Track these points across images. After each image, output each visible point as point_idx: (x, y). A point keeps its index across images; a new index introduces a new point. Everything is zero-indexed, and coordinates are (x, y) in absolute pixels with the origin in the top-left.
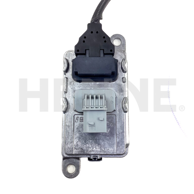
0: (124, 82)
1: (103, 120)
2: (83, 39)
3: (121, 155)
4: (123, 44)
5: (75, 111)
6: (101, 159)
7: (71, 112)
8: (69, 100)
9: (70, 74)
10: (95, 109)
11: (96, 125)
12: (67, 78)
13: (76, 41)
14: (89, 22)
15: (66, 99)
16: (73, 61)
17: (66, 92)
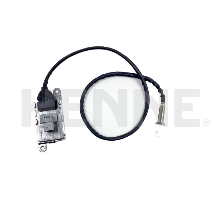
0: (60, 109)
1: (51, 125)
2: (40, 94)
3: (62, 139)
4: (60, 92)
5: (41, 124)
6: (55, 142)
7: (39, 124)
8: (38, 120)
9: (37, 109)
10: (47, 121)
11: (48, 128)
12: (36, 111)
13: (37, 95)
14: (42, 87)
15: (36, 119)
16: (38, 103)
17: (36, 117)
